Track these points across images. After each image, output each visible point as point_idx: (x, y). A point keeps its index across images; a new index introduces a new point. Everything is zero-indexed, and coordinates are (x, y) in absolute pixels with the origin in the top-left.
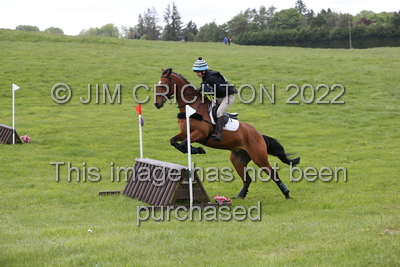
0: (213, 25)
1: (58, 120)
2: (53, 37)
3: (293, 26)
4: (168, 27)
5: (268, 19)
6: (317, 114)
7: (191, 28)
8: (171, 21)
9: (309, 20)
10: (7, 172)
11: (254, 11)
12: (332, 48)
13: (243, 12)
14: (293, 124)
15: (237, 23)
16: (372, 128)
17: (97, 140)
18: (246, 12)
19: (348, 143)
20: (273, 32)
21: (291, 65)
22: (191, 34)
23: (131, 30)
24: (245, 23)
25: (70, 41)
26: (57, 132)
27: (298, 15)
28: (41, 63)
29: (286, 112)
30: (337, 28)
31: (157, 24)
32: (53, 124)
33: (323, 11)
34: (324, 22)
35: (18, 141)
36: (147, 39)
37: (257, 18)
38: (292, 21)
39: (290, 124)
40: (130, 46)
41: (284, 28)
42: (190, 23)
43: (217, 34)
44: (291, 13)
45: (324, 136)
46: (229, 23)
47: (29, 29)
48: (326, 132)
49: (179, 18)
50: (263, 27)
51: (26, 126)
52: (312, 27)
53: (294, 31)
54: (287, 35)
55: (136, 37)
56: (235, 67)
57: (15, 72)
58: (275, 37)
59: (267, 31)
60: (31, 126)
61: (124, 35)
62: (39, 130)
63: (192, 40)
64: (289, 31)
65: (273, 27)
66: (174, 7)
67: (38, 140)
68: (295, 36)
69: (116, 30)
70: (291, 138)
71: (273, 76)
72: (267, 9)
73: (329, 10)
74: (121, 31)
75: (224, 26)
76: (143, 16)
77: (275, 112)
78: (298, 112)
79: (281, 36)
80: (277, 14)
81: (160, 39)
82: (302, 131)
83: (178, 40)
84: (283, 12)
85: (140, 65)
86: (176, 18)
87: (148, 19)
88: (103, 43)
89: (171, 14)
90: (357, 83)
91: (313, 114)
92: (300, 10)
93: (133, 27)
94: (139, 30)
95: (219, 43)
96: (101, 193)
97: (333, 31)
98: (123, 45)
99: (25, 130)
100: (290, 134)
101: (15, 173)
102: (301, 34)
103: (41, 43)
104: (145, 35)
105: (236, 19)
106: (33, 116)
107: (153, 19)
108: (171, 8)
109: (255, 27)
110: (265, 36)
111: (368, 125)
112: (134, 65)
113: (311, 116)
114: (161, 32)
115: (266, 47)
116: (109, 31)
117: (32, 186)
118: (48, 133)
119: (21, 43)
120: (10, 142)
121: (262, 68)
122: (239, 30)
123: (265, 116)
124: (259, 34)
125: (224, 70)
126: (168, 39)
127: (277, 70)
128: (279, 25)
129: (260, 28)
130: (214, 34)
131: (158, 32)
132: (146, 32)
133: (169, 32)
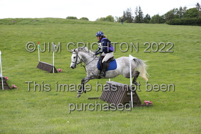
0: (158, 16)
2: (84, 21)
3: (195, 16)
4: (137, 17)
5: (183, 13)
7: (148, 18)
8: (138, 14)
11: (177, 9)
14: (191, 63)
15: (169, 15)
18: (173, 10)
20: (186, 19)
21: (192, 34)
22: (148, 20)
23: (120, 18)
24: (173, 15)
25: (89, 24)
27: (197, 11)
28: (73, 34)
29: (188, 57)
31: (132, 16)
35: (56, 72)
37: (178, 12)
38: (194, 14)
40: (116, 26)
41: (191, 17)
42: (147, 15)
43: (160, 20)
44: (194, 10)
46: (165, 15)
47: (73, 18)
49: (142, 13)
50: (181, 16)
51: (61, 64)
53: (196, 18)
54: (192, 20)
57: (60, 38)
58: (187, 21)
59: (183, 19)
60: (63, 64)
61: (116, 21)
63: (148, 23)
64: (193, 18)
65: (186, 16)
66: (140, 8)
67: (66, 71)
68: (196, 21)
70: (189, 70)
71: (183, 40)
72: (183, 8)
75: (163, 16)
76: (125, 12)
77: (182, 57)
78: (193, 57)
79: (189, 21)
80: (187, 10)
81: (133, 23)
83: (143, 23)
84: (190, 9)
85: (120, 35)
87: (128, 13)
88: (104, 24)
89: (138, 11)
92: (198, 8)
95: (162, 24)
98: (114, 25)
99: (60, 66)
100: (189, 68)
102: (199, 20)
103: (75, 25)
104: (126, 21)
105: (169, 13)
106: (66, 59)
107: (130, 13)
108: (138, 8)
109: (177, 17)
110: (182, 21)
112: (117, 35)
113: (200, 59)
114: (134, 19)
115: (182, 26)
116: (110, 19)
120: (52, 72)
121: (178, 36)
122: (170, 18)
123: (177, 59)
124: (179, 20)
125: (160, 36)
126: (137, 22)
127: (185, 37)
128: (188, 16)
129: (179, 17)
130: (158, 20)
131: (132, 19)
132: (127, 19)
133: (137, 19)
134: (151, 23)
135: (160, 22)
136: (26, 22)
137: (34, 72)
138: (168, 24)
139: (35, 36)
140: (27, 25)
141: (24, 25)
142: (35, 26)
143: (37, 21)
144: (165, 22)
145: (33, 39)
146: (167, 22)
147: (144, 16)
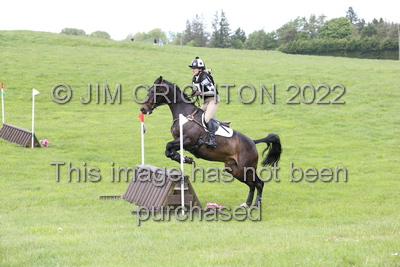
0: (261, 33)
2: (99, 41)
3: (344, 35)
4: (216, 33)
5: (318, 28)
6: (342, 126)
7: (240, 35)
8: (219, 28)
9: (360, 29)
10: (19, 174)
11: (304, 19)
12: (383, 58)
13: (293, 20)
14: (316, 135)
15: (286, 31)
16: (393, 141)
17: (115, 146)
18: (296, 21)
19: (365, 155)
20: (323, 41)
22: (238, 41)
23: (179, 36)
24: (295, 32)
26: (78, 137)
27: (348, 24)
28: (75, 68)
29: (312, 123)
30: (388, 38)
31: (205, 30)
32: (76, 129)
33: (375, 21)
34: (375, 32)
36: (195, 45)
37: (306, 26)
38: (342, 30)
39: (312, 135)
40: (169, 52)
41: (334, 37)
42: (239, 30)
43: (266, 42)
44: (341, 22)
45: (344, 148)
46: (278, 30)
47: (75, 32)
48: (347, 144)
49: (227, 25)
50: (313, 35)
52: (363, 37)
53: (344, 40)
54: (337, 44)
55: (185, 44)
58: (325, 46)
59: (317, 40)
61: (171, 41)
63: (240, 48)
64: (340, 41)
65: (323, 36)
66: (223, 14)
67: (58, 146)
68: (345, 45)
69: (164, 35)
70: (309, 149)
72: (317, 18)
73: (381, 20)
74: (168, 36)
75: (273, 34)
76: (191, 22)
77: (300, 123)
78: (324, 124)
79: (331, 46)
80: (327, 23)
81: (208, 46)
82: (322, 143)
83: (228, 47)
84: (333, 21)
86: (224, 26)
87: (196, 24)
89: (220, 21)
90: (390, 96)
91: (338, 125)
92: (351, 19)
93: (181, 32)
94: (186, 36)
95: (271, 52)
96: (101, 197)
97: (383, 41)
98: (163, 51)
100: (309, 146)
101: (26, 175)
102: (351, 44)
103: (78, 48)
104: (192, 42)
105: (285, 27)
107: (201, 25)
108: (220, 15)
109: (304, 36)
110: (314, 45)
111: (391, 139)
113: (336, 128)
114: (209, 38)
115: (312, 56)
117: (38, 189)
119: (60, 47)
120: (28, 147)
122: (288, 39)
123: (289, 126)
124: (309, 43)
125: (258, 79)
126: (216, 46)
128: (329, 34)
129: (309, 37)
130: (262, 42)
131: (206, 38)
132: (193, 38)
133: (217, 39)
134: (246, 48)
135: (267, 47)
138: (285, 52)
144: (277, 46)
146: (282, 46)
147: (232, 32)
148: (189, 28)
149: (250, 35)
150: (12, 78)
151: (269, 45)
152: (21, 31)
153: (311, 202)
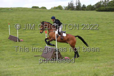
0: (90, 5)
1: (33, 35)
4: (77, 6)
5: (107, 3)
8: (78, 5)
11: (103, 1)
13: (99, 2)
18: (100, 2)
21: (107, 18)
22: (84, 8)
24: (100, 5)
26: (32, 38)
32: (31, 36)
35: (19, 41)
36: (71, 10)
37: (104, 3)
41: (112, 6)
42: (84, 5)
43: (92, 8)
44: (113, 2)
46: (95, 5)
49: (80, 4)
51: (23, 37)
55: (68, 10)
56: (90, 18)
57: (24, 21)
59: (107, 7)
60: (25, 37)
62: (27, 38)
63: (84, 10)
67: (25, 41)
69: (62, 7)
71: (101, 21)
72: (106, 1)
74: (63, 8)
75: (94, 6)
76: (70, 3)
79: (111, 9)
80: (110, 2)
83: (81, 10)
84: (111, 1)
85: (62, 18)
86: (79, 4)
88: (54, 12)
89: (78, 2)
93: (67, 6)
94: (68, 7)
98: (60, 12)
99: (22, 38)
101: (14, 50)
103: (35, 12)
105: (97, 4)
107: (73, 4)
108: (78, 1)
109: (103, 6)
110: (106, 8)
114: (75, 8)
115: (105, 12)
118: (29, 39)
119: (29, 12)
120: (17, 41)
121: (98, 19)
122: (98, 7)
124: (104, 8)
126: (77, 10)
127: (103, 19)
128: (110, 5)
129: (104, 6)
130: (91, 8)
131: (74, 8)
132: (70, 8)
133: (77, 8)
134: (86, 10)
135: (92, 10)
136: (4, 10)
137: (6, 41)
138: (97, 11)
139: (9, 19)
140: (5, 12)
141: (3, 12)
142: (10, 13)
143: (12, 9)
144: (95, 9)
145: (8, 21)
146: (97, 9)
147: (82, 6)
148: (69, 5)
149: (87, 6)
150: (14, 21)
151: (93, 9)
152: (19, 8)
153: (97, 56)
